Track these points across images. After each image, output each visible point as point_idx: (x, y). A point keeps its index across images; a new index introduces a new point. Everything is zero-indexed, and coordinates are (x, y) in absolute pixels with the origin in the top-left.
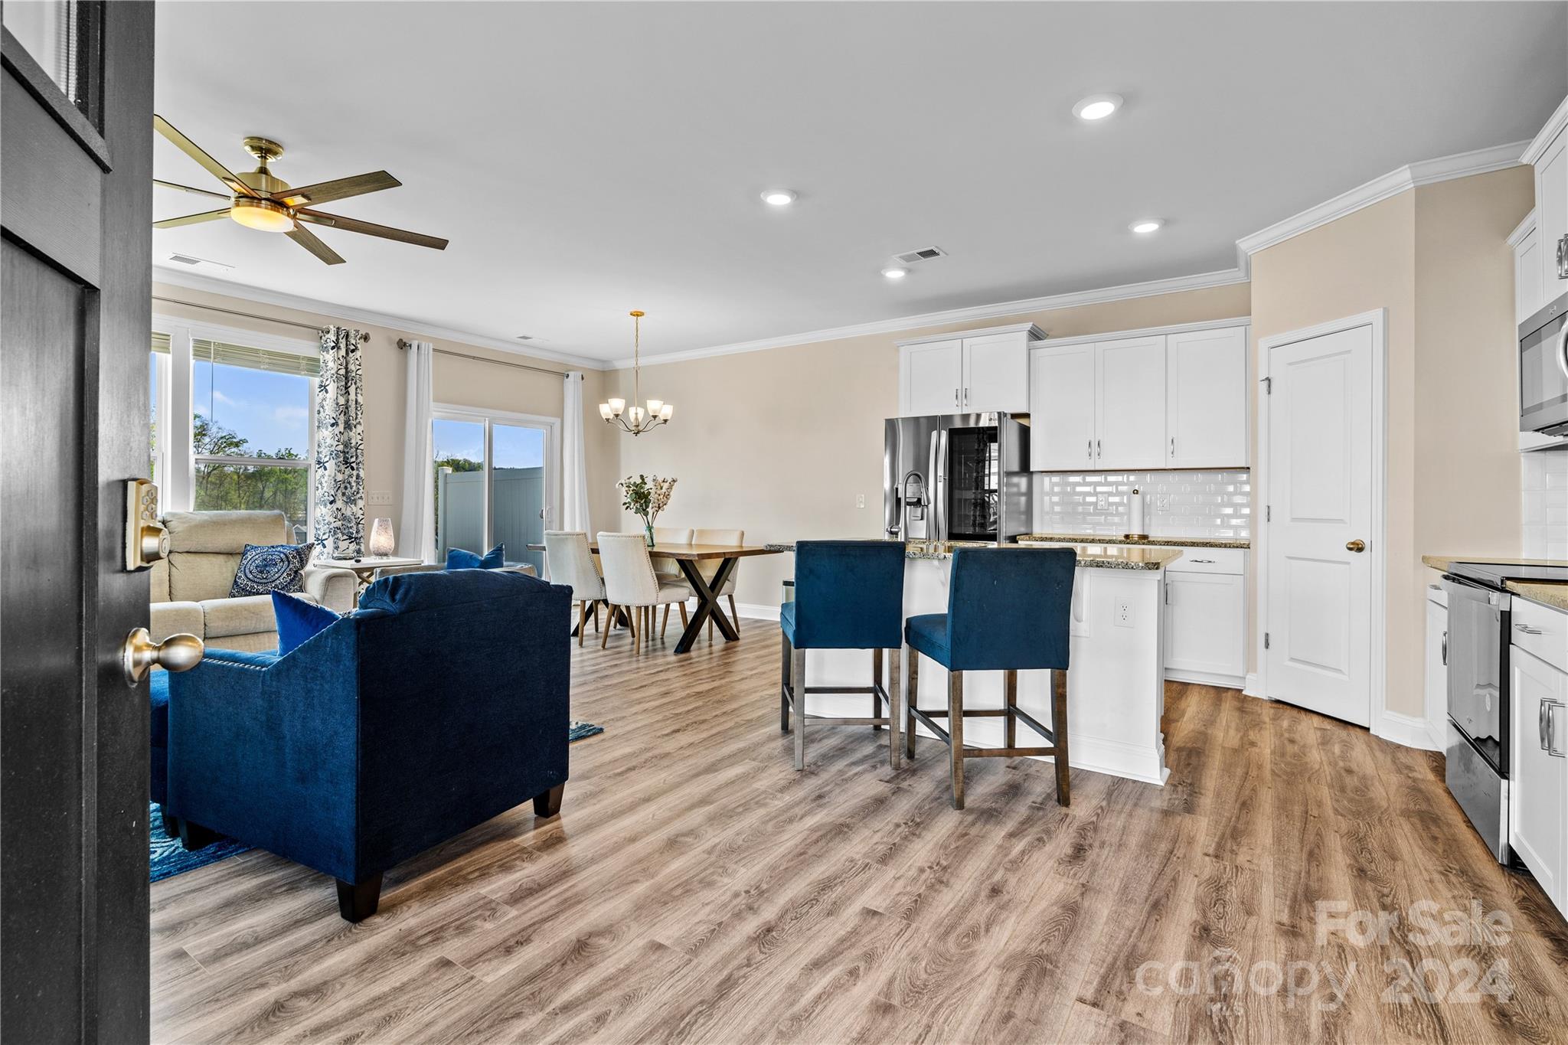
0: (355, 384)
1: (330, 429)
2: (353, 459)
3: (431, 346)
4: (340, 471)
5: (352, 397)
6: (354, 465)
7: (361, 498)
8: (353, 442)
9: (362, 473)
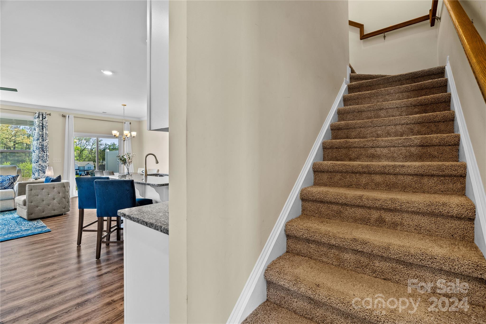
0: (45, 128)
1: (36, 141)
2: (45, 150)
3: (73, 116)
4: (40, 153)
5: (44, 131)
6: (45, 151)
7: (48, 161)
8: (45, 145)
9: (48, 154)
